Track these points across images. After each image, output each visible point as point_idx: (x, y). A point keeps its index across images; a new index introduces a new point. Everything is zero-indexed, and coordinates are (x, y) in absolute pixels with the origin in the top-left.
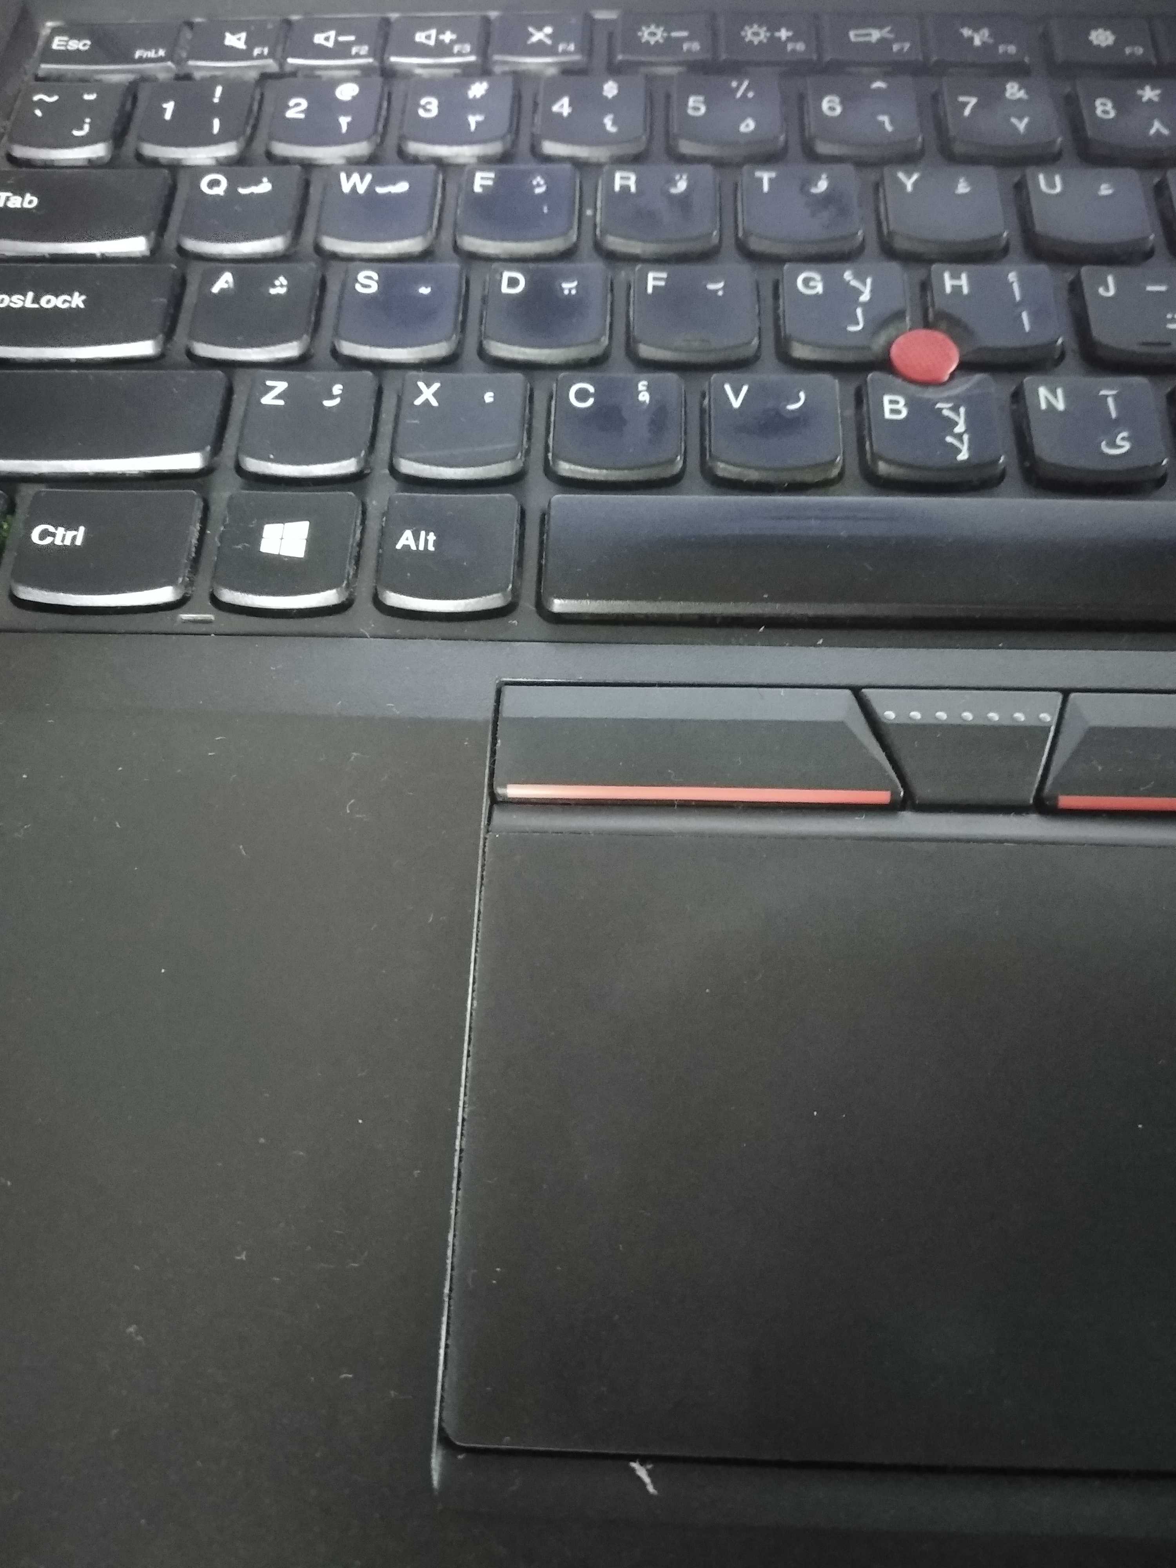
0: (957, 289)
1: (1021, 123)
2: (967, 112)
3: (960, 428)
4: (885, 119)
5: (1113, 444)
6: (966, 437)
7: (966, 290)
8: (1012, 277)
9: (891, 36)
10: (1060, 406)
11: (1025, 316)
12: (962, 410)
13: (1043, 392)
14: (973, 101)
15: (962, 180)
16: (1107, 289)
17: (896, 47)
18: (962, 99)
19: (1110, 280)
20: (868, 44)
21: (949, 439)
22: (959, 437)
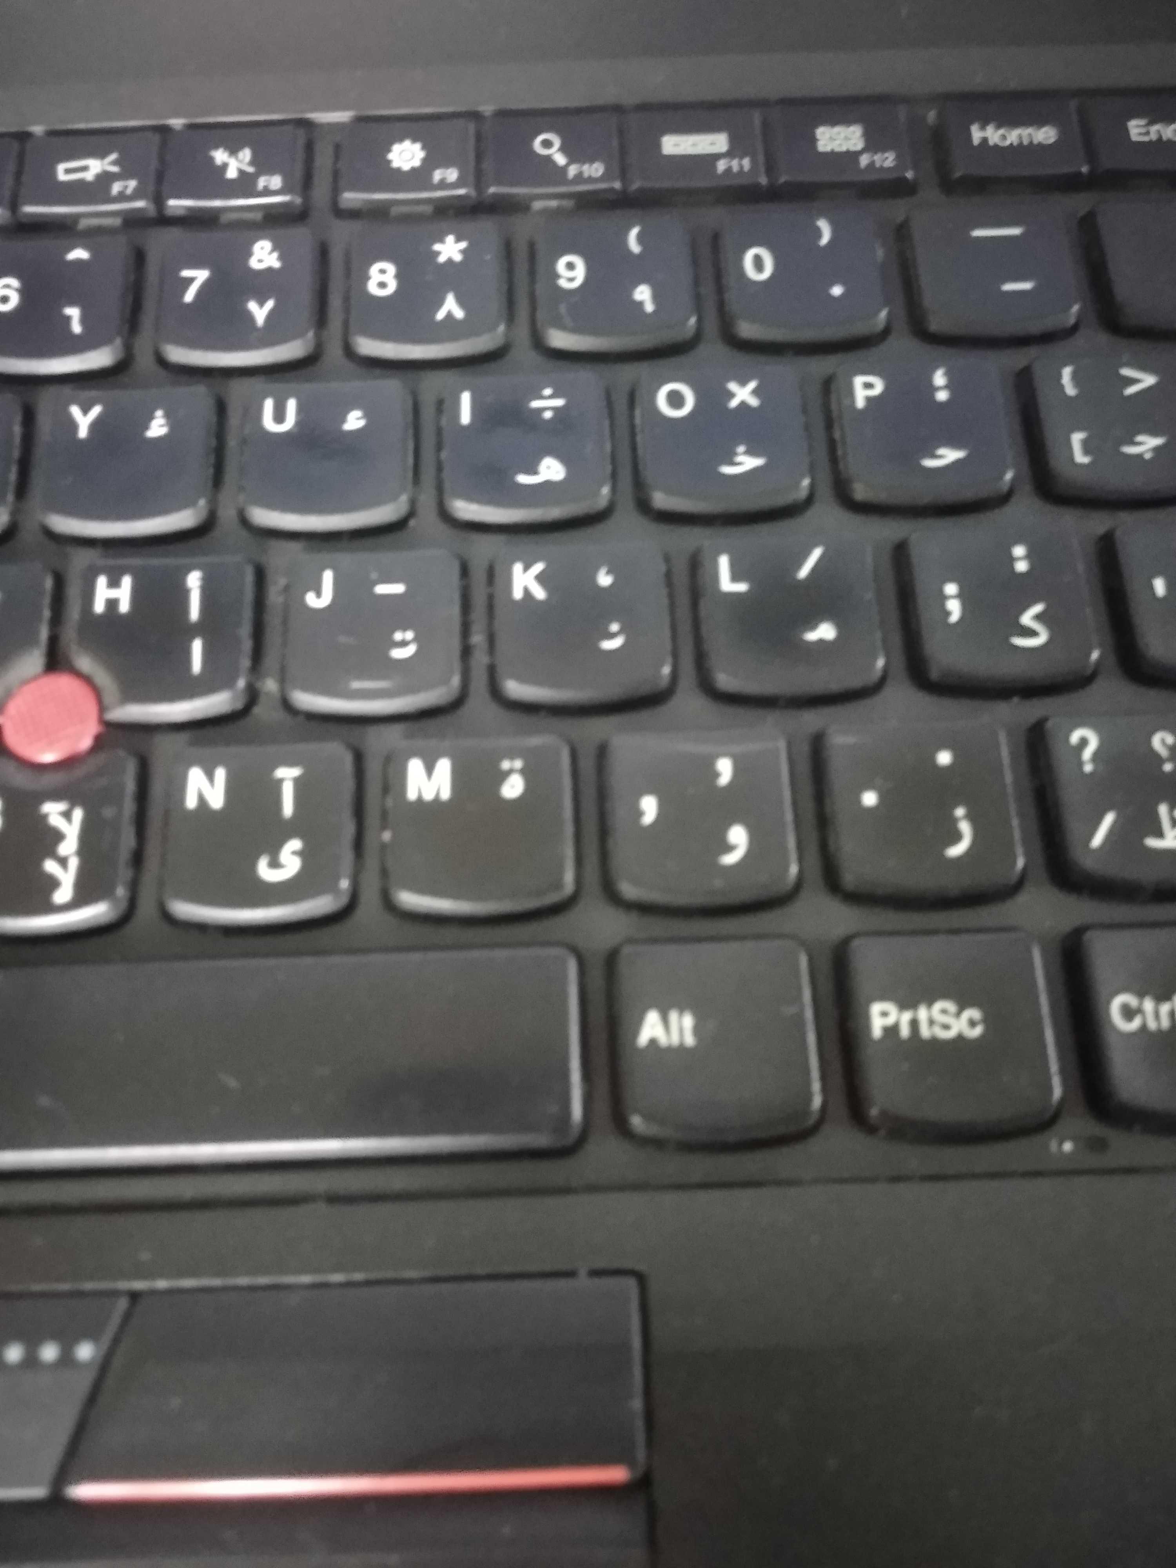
0: (112, 604)
1: (261, 309)
2: (189, 296)
3: (69, 847)
4: (73, 312)
5: (275, 864)
6: (74, 863)
7: (124, 607)
8: (194, 580)
9: (115, 169)
10: (216, 799)
11: (197, 647)
12: (78, 814)
13: (196, 778)
14: (201, 275)
15: (159, 413)
16: (319, 594)
17: (116, 188)
18: (186, 273)
19: (328, 577)
20: (81, 183)
21: (50, 866)
22: (63, 862)
